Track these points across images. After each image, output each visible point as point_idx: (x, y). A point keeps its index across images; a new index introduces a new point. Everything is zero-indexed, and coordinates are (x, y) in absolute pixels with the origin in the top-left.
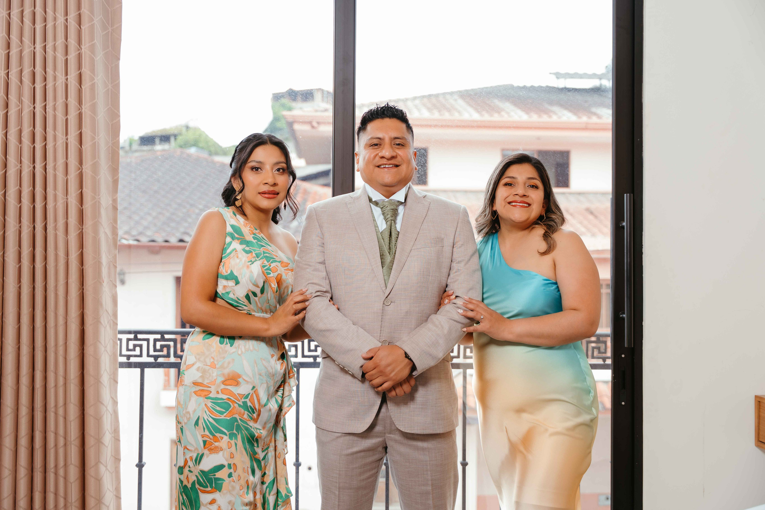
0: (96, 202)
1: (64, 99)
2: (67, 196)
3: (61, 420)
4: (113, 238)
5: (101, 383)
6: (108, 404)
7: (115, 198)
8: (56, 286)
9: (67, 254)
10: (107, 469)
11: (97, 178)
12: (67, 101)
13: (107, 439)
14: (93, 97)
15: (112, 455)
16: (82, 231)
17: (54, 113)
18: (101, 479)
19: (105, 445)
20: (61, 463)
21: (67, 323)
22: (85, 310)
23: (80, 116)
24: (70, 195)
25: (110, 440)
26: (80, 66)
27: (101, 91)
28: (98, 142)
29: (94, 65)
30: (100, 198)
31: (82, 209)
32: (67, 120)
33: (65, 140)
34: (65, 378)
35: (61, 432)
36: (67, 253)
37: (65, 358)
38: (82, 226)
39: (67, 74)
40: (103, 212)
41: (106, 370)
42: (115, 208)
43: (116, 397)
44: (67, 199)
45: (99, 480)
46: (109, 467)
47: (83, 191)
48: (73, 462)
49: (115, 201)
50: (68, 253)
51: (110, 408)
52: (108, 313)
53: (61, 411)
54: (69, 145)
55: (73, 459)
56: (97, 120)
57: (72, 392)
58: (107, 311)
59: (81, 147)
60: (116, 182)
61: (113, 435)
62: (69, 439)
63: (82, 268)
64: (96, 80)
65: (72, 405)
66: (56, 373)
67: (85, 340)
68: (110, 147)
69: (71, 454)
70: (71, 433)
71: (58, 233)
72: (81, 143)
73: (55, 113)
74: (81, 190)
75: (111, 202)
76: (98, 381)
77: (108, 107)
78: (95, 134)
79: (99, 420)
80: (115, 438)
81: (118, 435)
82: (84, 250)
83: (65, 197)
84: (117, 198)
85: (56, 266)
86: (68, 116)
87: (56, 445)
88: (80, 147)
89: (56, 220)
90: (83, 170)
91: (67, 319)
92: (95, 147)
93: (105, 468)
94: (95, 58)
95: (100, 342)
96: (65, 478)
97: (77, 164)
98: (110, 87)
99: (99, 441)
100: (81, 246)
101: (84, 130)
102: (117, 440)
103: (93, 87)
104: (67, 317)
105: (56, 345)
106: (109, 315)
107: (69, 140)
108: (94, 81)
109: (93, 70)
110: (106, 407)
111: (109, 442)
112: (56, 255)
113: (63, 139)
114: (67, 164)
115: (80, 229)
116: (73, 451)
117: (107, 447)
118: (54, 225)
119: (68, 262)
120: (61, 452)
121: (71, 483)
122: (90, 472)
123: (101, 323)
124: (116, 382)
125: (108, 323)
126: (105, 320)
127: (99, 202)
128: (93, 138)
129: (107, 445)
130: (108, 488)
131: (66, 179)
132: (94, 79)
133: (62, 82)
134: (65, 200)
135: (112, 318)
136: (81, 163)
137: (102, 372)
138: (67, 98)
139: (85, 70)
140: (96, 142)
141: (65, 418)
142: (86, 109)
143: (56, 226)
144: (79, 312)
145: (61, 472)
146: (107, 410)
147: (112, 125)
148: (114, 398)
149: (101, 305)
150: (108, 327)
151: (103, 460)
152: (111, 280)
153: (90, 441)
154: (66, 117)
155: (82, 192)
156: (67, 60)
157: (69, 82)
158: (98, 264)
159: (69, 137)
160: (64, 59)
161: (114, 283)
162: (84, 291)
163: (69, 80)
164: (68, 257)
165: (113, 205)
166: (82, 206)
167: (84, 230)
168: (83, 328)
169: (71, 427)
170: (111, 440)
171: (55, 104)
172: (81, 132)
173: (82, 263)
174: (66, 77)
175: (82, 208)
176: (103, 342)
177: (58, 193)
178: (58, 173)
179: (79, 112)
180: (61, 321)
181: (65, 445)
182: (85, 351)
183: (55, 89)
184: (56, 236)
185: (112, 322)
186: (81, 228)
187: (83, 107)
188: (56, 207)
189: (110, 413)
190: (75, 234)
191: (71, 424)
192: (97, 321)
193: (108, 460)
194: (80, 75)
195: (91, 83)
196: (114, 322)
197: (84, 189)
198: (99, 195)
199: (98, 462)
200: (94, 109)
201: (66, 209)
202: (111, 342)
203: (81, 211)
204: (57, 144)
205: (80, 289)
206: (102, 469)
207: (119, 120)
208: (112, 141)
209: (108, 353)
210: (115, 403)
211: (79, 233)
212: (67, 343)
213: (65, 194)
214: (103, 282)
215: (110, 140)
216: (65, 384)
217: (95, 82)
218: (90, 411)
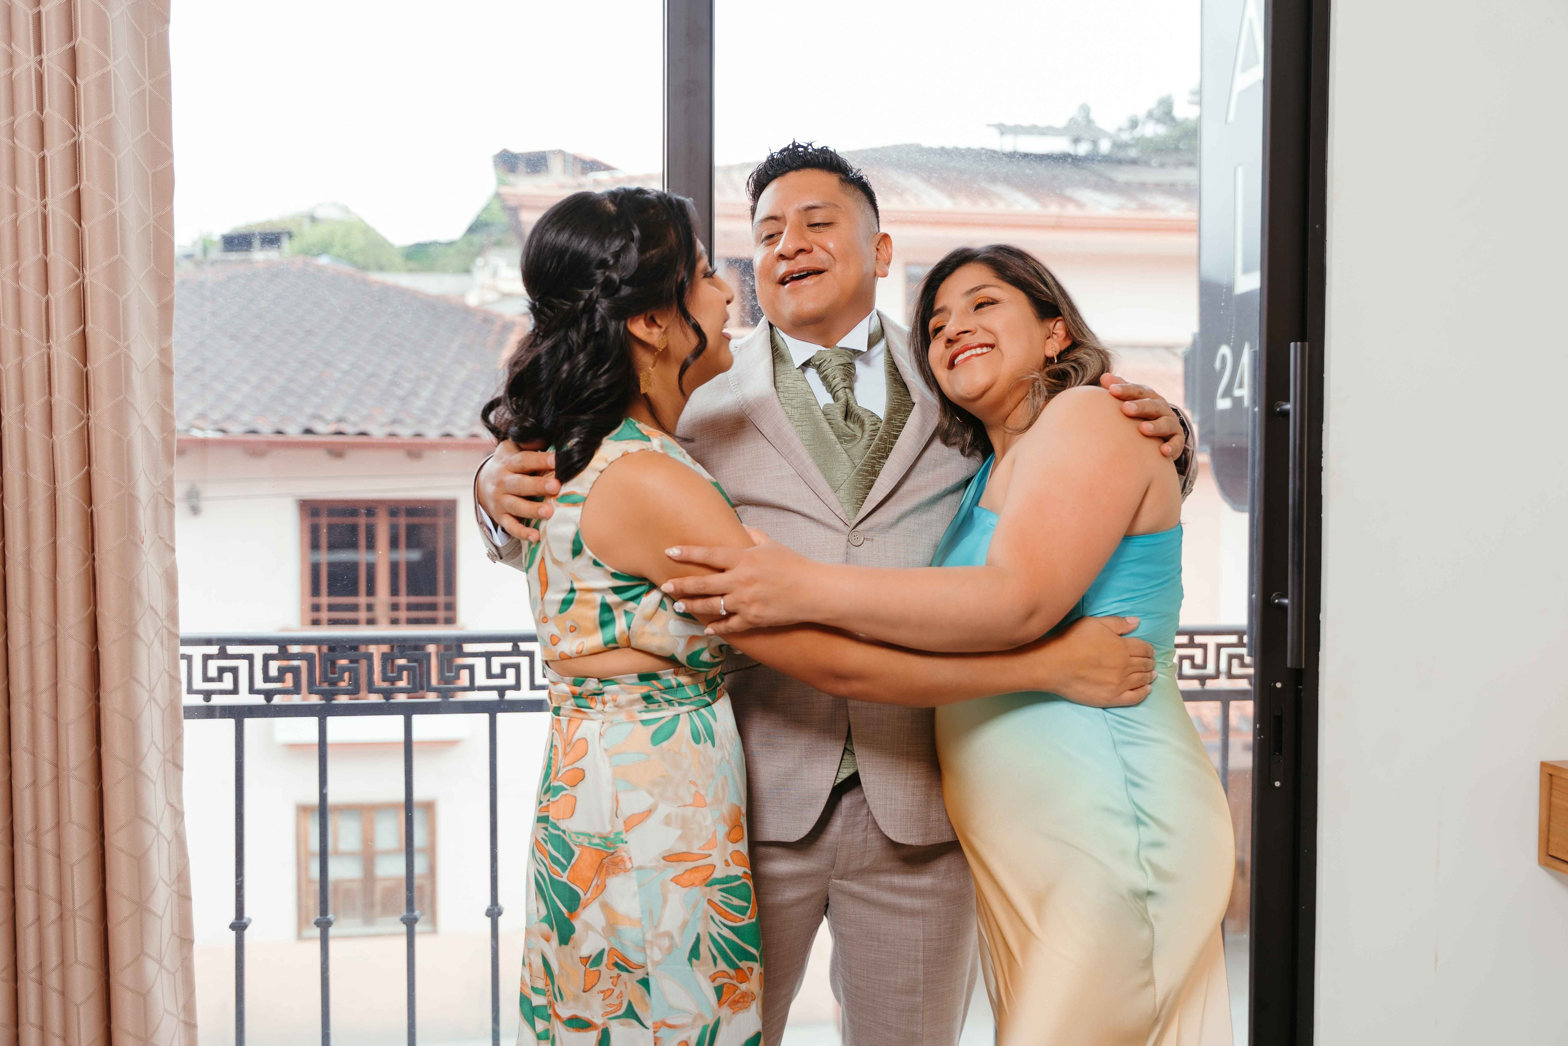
0: (120, 354)
1: (35, 110)
2: (48, 341)
3: (49, 862)
4: (164, 440)
5: (143, 774)
6: (161, 821)
7: (164, 346)
8: (28, 553)
9: (53, 478)
10: (161, 966)
11: (121, 300)
12: (42, 114)
13: (162, 899)
14: (105, 105)
15: (173, 934)
16: (88, 425)
17: (10, 142)
18: (149, 991)
19: (155, 914)
20: (53, 959)
21: (58, 640)
22: (99, 608)
23: (75, 150)
24: (55, 339)
25: (168, 900)
26: (71, 33)
27: (124, 93)
28: (120, 214)
29: (107, 30)
30: (128, 347)
31: (87, 373)
32: (43, 160)
33: (39, 208)
34: (56, 765)
35: (50, 887)
36: (52, 475)
37: (56, 720)
38: (88, 412)
39: (39, 50)
40: (137, 378)
41: (155, 744)
42: (167, 371)
43: (180, 801)
44: (49, 347)
45: (143, 996)
46: (167, 962)
47: (87, 330)
48: (80, 957)
49: (165, 353)
50: (54, 476)
51: (166, 828)
52: (156, 613)
53: (48, 842)
54: (51, 219)
55: (79, 951)
56: (116, 162)
57: (73, 797)
58: (152, 608)
59: (80, 225)
60: (166, 309)
61: (175, 888)
62: (69, 905)
63: (90, 510)
64: (111, 67)
65: (74, 827)
66: (34, 754)
67: (101, 676)
68: (152, 227)
69: (75, 941)
70: (73, 891)
71: (29, 428)
72: (79, 217)
73: (14, 143)
74: (82, 326)
75: (156, 356)
76: (135, 772)
77: (143, 133)
78: (113, 195)
79: (140, 860)
80: (179, 895)
81: (187, 887)
82: (94, 467)
83: (45, 344)
84: (170, 347)
85: (27, 505)
86: (45, 151)
87: (39, 919)
88: (77, 224)
89: (22, 398)
90: (87, 281)
91: (55, 629)
92: (112, 225)
93: (159, 965)
94: (108, 14)
95: (138, 682)
96: (64, 993)
97: (71, 264)
98: (147, 84)
99: (142, 907)
100: (87, 458)
101: (85, 184)
102: (184, 897)
103: (104, 83)
104: (56, 624)
105: (32, 689)
106: (159, 617)
107: (49, 207)
108: (108, 69)
109: (103, 41)
110: (157, 828)
111: (167, 904)
112: (27, 480)
113: (34, 205)
114: (46, 265)
115: (82, 418)
116: (79, 933)
117: (161, 918)
118: (18, 409)
119: (55, 497)
120: (52, 934)
121: (78, 1006)
122: (122, 978)
123: (139, 636)
124: (179, 767)
125: (156, 634)
126: (148, 629)
127: (127, 356)
128: (109, 205)
129: (160, 913)
130: (166, 1010)
131: (44, 300)
132: (107, 64)
133: (30, 68)
134: (45, 350)
135: (165, 623)
136: (80, 262)
137: (145, 749)
138: (41, 107)
139: (85, 41)
140: (115, 213)
141: (59, 857)
142: (88, 133)
143: (23, 411)
144: (86, 614)
145: (53, 980)
146: (159, 833)
147: (154, 175)
148: (176, 805)
149: (139, 595)
150: (156, 644)
151: (152, 948)
152: (161, 536)
153: (120, 909)
154: (41, 154)
155: (84, 331)
156: (38, 17)
157: (46, 68)
158: (128, 502)
159: (49, 199)
160: (31, 13)
161: (168, 542)
162: (96, 563)
163: (45, 64)
164: (55, 484)
165: (161, 363)
166: (85, 365)
167: (91, 422)
168: (97, 651)
169: (72, 879)
170: (170, 901)
171: (13, 122)
172: (79, 188)
173: (89, 499)
174: (38, 58)
175: (85, 370)
176: (144, 680)
177: (26, 335)
178: (24, 286)
179: (72, 141)
180: (42, 633)
181: (61, 917)
182: (101, 703)
183: (12, 84)
184: (24, 435)
185: (165, 632)
186: (85, 416)
187: (82, 130)
188: (23, 367)
189: (167, 840)
190: (70, 432)
191: (72, 871)
192: (130, 634)
193: (164, 947)
194: (73, 53)
195: (99, 73)
196: (169, 632)
197: (90, 325)
198: (126, 339)
199: (140, 954)
200: (107, 133)
201: (46, 371)
202: (166, 677)
203: (85, 376)
204: (21, 217)
205: (88, 559)
206: (151, 967)
207: (172, 165)
208: (155, 212)
209: (157, 703)
210: (178, 814)
211: (82, 428)
212: (59, 686)
213: (45, 337)
214: (143, 543)
215: (151, 211)
216: (57, 778)
217: (110, 70)
218: (118, 839)
